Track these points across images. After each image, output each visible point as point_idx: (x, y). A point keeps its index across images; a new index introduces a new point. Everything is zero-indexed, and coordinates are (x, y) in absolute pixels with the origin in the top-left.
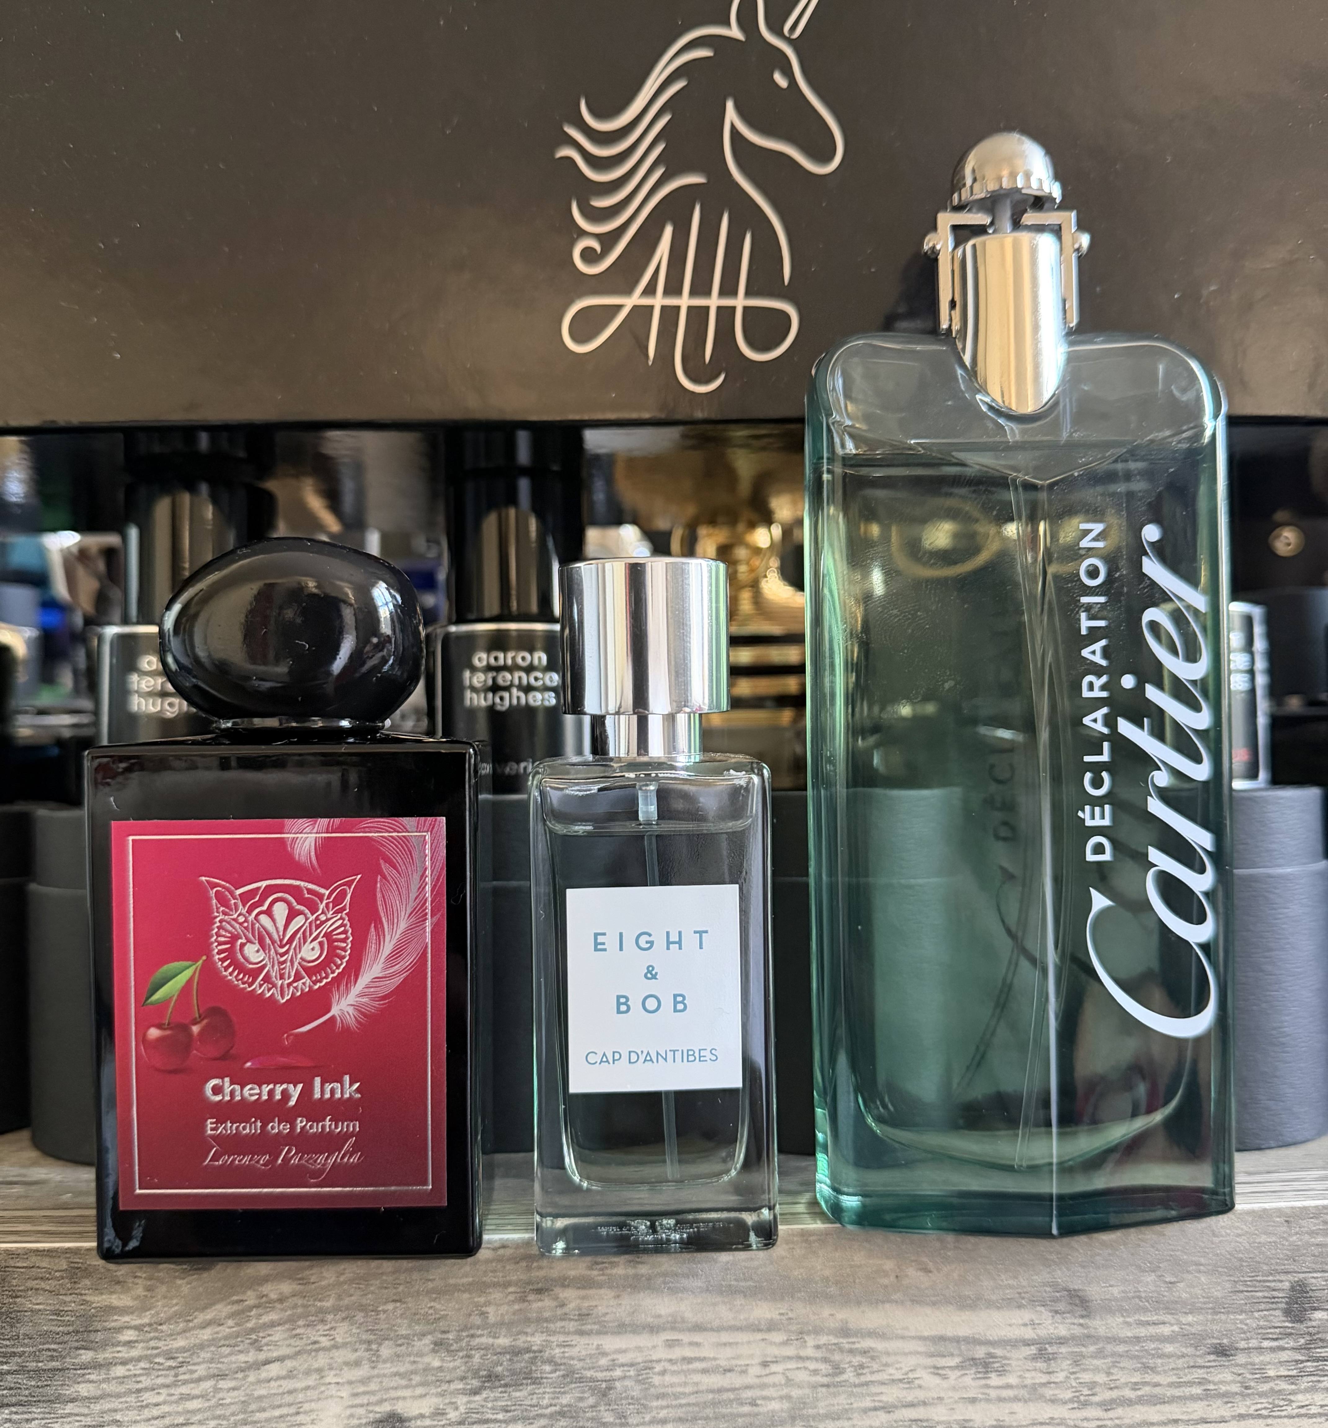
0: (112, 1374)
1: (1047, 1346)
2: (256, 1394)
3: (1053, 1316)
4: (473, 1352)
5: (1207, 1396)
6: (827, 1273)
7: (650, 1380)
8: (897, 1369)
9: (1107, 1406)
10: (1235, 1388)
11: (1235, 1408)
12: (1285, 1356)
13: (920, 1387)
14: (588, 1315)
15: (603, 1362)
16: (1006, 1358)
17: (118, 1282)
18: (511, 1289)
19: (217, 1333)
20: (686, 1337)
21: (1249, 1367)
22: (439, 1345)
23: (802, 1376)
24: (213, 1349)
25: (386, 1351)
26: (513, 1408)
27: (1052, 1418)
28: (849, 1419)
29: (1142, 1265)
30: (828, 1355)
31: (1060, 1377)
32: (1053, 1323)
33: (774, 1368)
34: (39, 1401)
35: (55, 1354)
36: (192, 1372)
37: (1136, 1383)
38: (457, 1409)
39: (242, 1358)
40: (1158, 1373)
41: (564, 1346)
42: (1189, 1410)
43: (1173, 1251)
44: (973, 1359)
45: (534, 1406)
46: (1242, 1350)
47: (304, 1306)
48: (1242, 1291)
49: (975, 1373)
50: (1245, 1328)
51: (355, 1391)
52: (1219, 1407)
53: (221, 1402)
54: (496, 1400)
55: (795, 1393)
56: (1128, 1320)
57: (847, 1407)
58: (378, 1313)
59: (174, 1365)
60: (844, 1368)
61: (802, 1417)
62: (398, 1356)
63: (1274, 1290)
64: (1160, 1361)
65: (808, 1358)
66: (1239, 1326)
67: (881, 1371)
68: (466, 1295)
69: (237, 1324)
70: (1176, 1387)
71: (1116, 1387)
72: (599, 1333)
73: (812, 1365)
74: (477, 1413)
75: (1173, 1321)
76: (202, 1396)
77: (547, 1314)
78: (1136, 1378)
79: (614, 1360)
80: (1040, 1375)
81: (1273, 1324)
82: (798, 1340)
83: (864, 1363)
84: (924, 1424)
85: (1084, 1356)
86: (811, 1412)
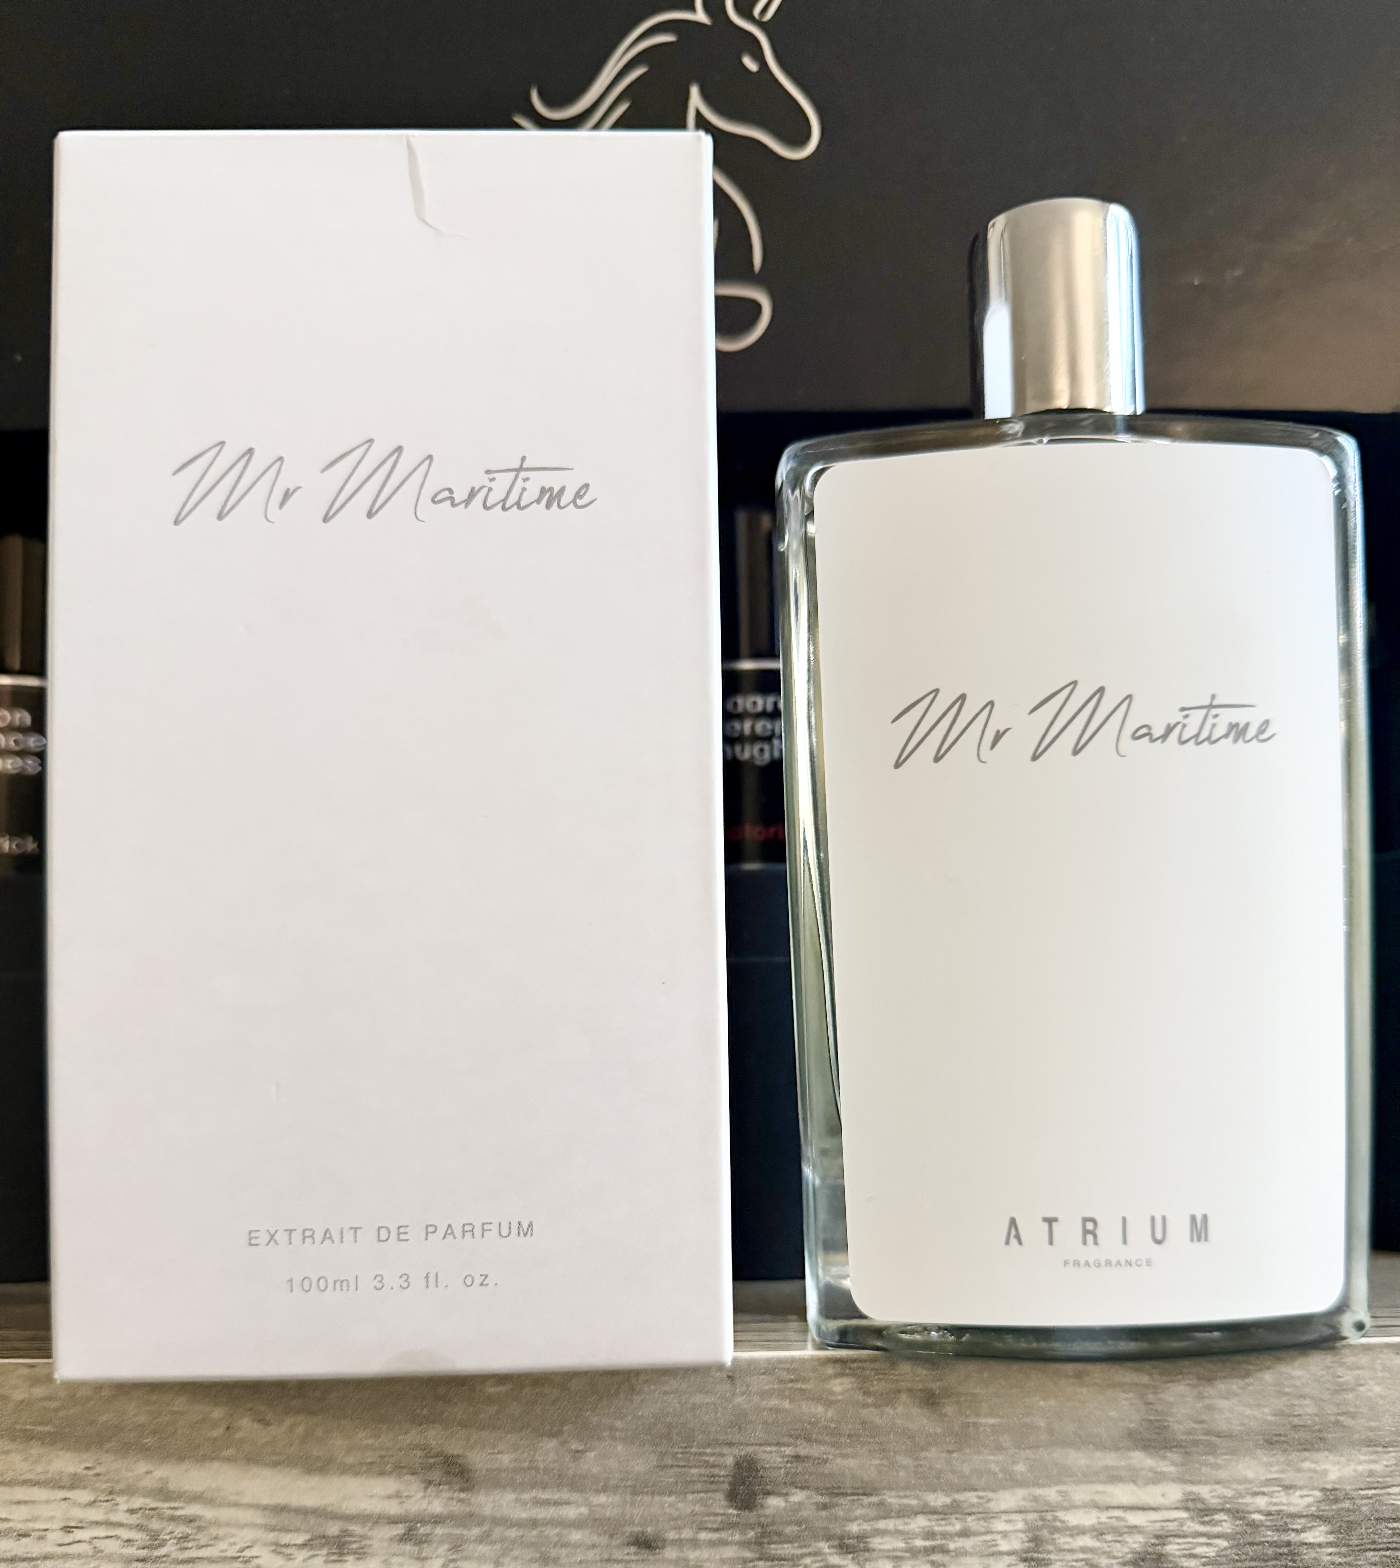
1: (419, 1526)
3: (426, 1488)
6: (142, 1419)
8: (229, 1544)
12: (728, 1552)
16: (364, 1537)
21: (683, 1563)
23: (112, 1546)
29: (540, 1427)
30: (145, 1522)
32: (426, 1498)
33: (78, 1534)
44: (324, 1537)
46: (671, 1541)
48: (672, 1466)
49: (328, 1554)
50: (676, 1514)
56: (523, 1497)
60: (164, 1540)
63: (714, 1466)
64: (564, 1552)
65: (120, 1525)
66: (668, 1511)
67: (211, 1545)
73: (125, 1534)
75: (581, 1501)
81: (712, 1510)
82: (107, 1501)
83: (189, 1535)
85: (463, 1540)
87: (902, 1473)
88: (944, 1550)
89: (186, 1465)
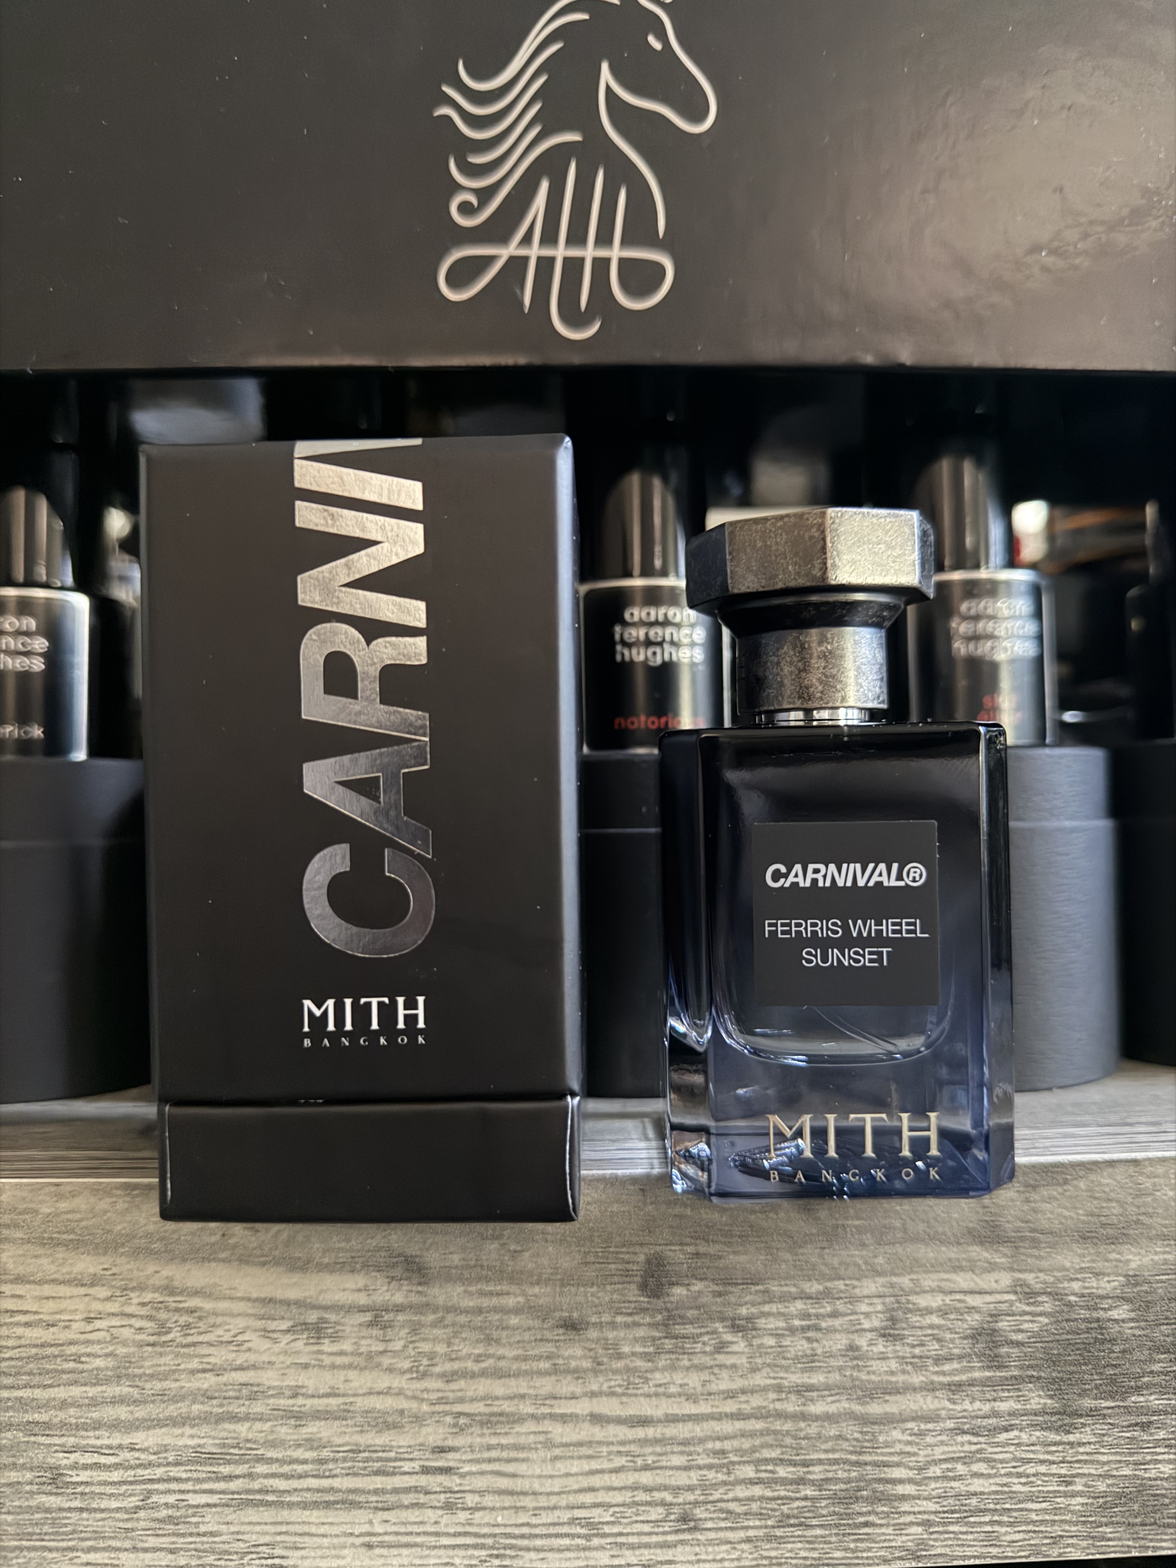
1: (384, 1313)
3: (389, 1283)
5: (555, 1371)
8: (225, 1330)
9: (449, 1377)
10: (586, 1364)
11: (587, 1385)
12: (641, 1332)
13: (249, 1350)
16: (337, 1323)
20: (8, 1289)
21: (603, 1342)
23: (128, 1334)
27: (390, 1388)
28: (177, 1380)
30: (154, 1313)
31: (398, 1345)
32: (390, 1290)
33: (98, 1324)
37: (480, 1355)
40: (504, 1346)
42: (537, 1384)
44: (305, 1324)
46: (593, 1324)
48: (594, 1263)
49: (308, 1338)
50: (596, 1301)
52: (569, 1383)
55: (121, 1350)
56: (471, 1289)
57: (174, 1367)
60: (170, 1328)
61: (128, 1377)
63: (628, 1263)
64: (505, 1333)
65: (133, 1316)
66: (590, 1299)
67: (209, 1332)
70: (523, 1361)
71: (458, 1359)
73: (138, 1323)
75: (519, 1292)
78: (479, 1350)
80: (377, 1343)
81: (628, 1298)
82: (123, 1296)
83: (190, 1323)
84: (255, 1389)
85: (421, 1325)
86: (137, 1371)
87: (783, 1266)
88: (818, 1329)
89: (188, 1266)
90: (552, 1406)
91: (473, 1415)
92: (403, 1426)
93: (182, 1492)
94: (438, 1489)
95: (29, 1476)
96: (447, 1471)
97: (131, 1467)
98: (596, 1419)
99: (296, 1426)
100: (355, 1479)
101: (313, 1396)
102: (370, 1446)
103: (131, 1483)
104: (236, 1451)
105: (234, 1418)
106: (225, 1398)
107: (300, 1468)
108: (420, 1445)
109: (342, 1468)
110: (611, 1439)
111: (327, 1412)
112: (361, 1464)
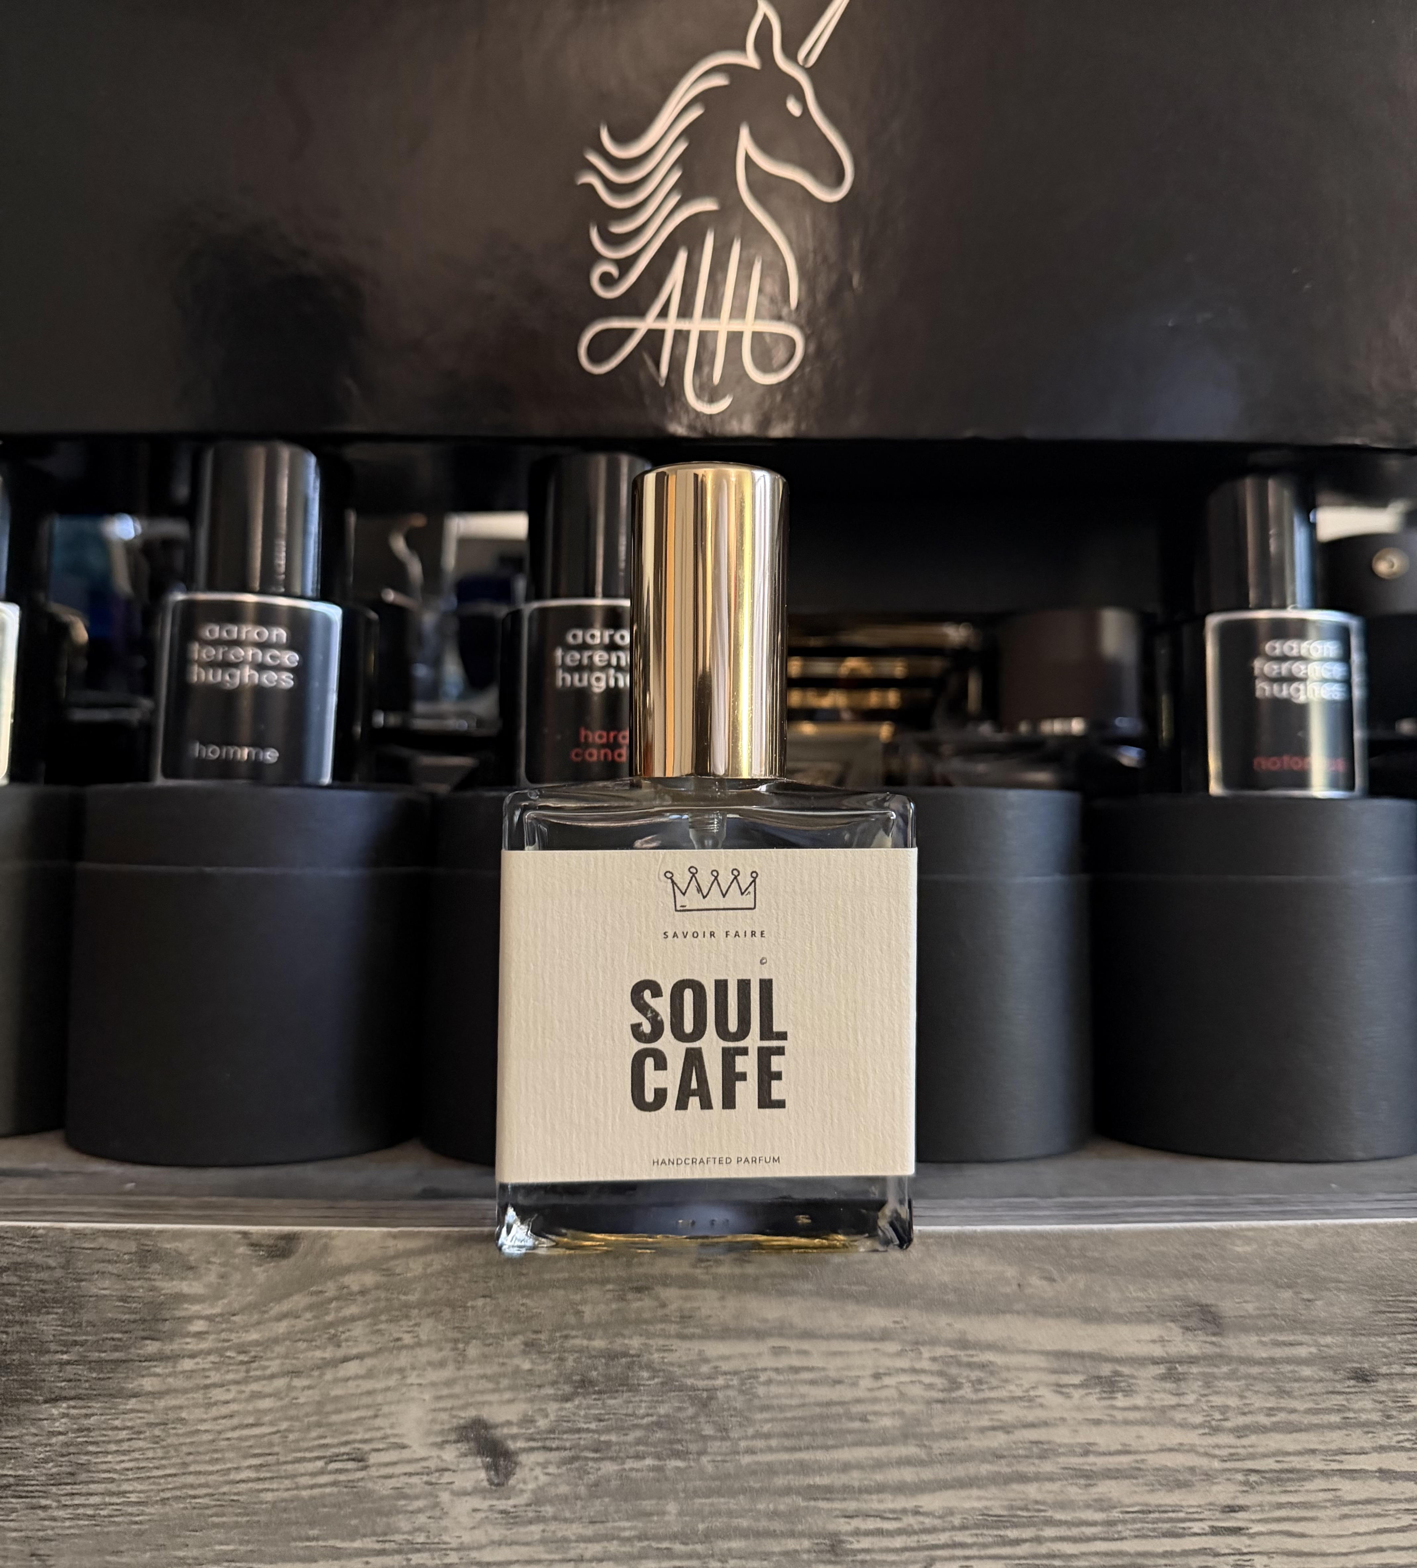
0: (179, 1368)
1: (1177, 1366)
2: (333, 1393)
3: (1183, 1333)
4: (566, 1355)
5: (1346, 1425)
6: (946, 1278)
7: (755, 1390)
8: (1017, 1385)
9: (1240, 1432)
10: (1376, 1417)
11: (1376, 1439)
13: (1041, 1406)
14: (690, 1317)
15: (705, 1369)
16: (1133, 1377)
17: (191, 1268)
18: (610, 1287)
19: (294, 1326)
20: (793, 1345)
21: (1392, 1394)
22: (530, 1346)
23: (916, 1391)
24: (288, 1343)
25: (473, 1351)
26: (607, 1417)
27: (1181, 1444)
28: (966, 1439)
29: (1279, 1280)
30: (945, 1369)
31: (1190, 1399)
32: (1184, 1341)
33: (887, 1381)
34: (100, 1395)
35: (119, 1343)
36: (265, 1368)
37: (1271, 1409)
38: (547, 1416)
39: (318, 1354)
40: (1295, 1398)
41: (665, 1351)
42: (1327, 1439)
43: (1311, 1265)
44: (1097, 1377)
45: (630, 1415)
46: (1383, 1375)
47: (387, 1300)
48: (1384, 1312)
49: (1099, 1393)
50: (1386, 1351)
51: (439, 1393)
52: (1358, 1438)
53: (294, 1401)
54: (589, 1407)
55: (909, 1409)
56: (1264, 1339)
57: (963, 1425)
58: (466, 1308)
59: (246, 1359)
60: (961, 1383)
61: (915, 1436)
62: (485, 1356)
64: (1296, 1385)
65: (923, 1371)
66: (1382, 1349)
67: (1000, 1387)
68: (561, 1293)
69: (315, 1317)
70: (1314, 1414)
71: (1251, 1412)
72: (701, 1337)
73: (927, 1379)
74: (568, 1421)
75: (1311, 1342)
76: (275, 1395)
77: (647, 1315)
78: (1271, 1403)
79: (716, 1368)
80: (1169, 1396)
82: (912, 1350)
83: (982, 1379)
84: (1045, 1447)
85: (1215, 1377)
86: (925, 1430)
89: (982, 1318)
90: (1341, 1462)
91: (1264, 1472)
92: (1194, 1485)
93: (967, 1558)
94: (1227, 1551)
95: (806, 1543)
96: (1236, 1531)
97: (915, 1533)
98: (1385, 1474)
99: (1087, 1486)
100: (1144, 1541)
101: (1104, 1454)
102: (1160, 1506)
103: (912, 1549)
104: (1025, 1514)
105: (1023, 1478)
106: (1014, 1457)
107: (1089, 1531)
108: (1211, 1504)
109: (1131, 1530)
110: (1398, 1497)
111: (1118, 1470)
112: (1150, 1526)
